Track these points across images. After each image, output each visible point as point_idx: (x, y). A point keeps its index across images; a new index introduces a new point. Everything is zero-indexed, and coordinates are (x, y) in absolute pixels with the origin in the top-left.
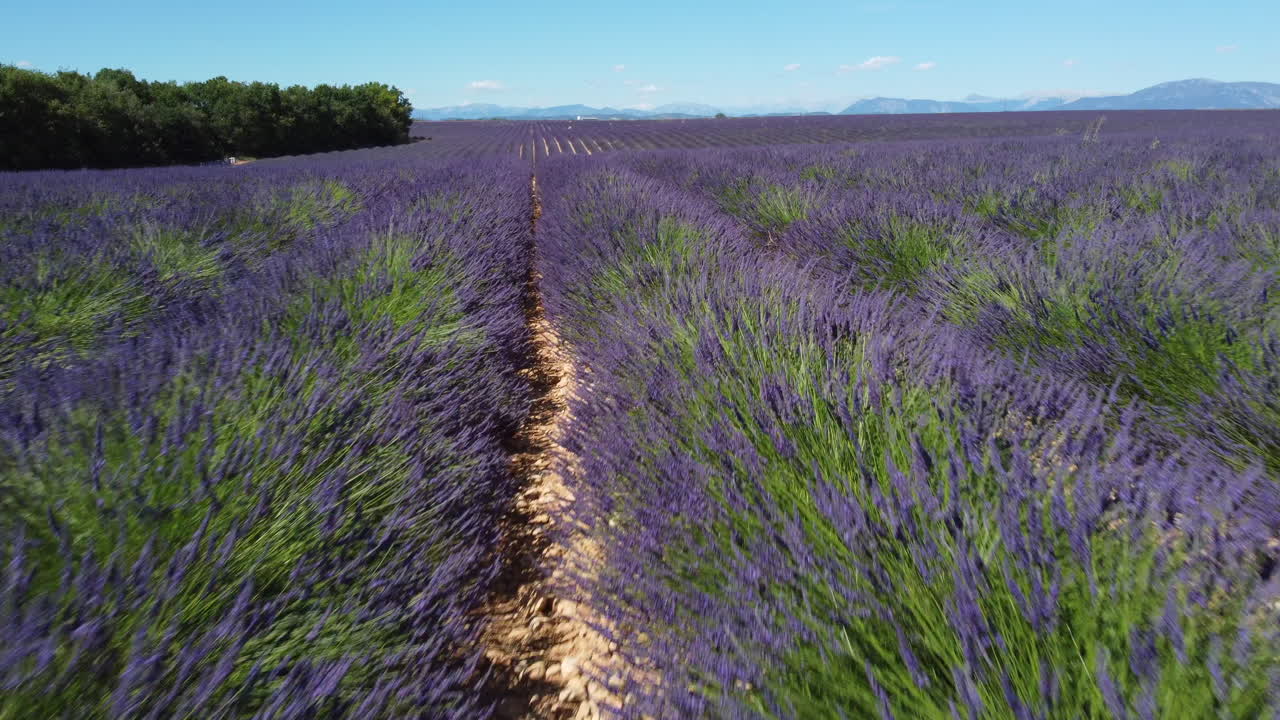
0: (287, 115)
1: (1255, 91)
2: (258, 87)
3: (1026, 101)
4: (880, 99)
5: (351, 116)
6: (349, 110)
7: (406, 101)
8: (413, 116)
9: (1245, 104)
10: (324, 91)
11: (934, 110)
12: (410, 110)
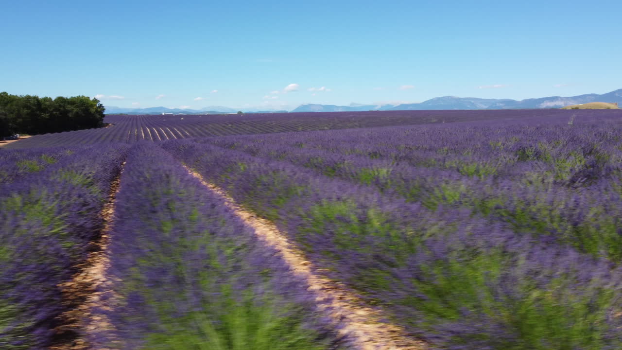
0: (45, 112)
1: (472, 101)
2: (28, 97)
3: (376, 106)
4: (310, 105)
5: (77, 113)
6: (75, 110)
7: (101, 105)
8: (105, 113)
9: (469, 107)
10: (61, 100)
11: (336, 110)
12: (104, 110)
